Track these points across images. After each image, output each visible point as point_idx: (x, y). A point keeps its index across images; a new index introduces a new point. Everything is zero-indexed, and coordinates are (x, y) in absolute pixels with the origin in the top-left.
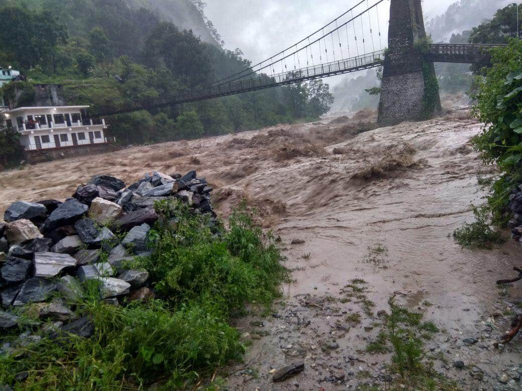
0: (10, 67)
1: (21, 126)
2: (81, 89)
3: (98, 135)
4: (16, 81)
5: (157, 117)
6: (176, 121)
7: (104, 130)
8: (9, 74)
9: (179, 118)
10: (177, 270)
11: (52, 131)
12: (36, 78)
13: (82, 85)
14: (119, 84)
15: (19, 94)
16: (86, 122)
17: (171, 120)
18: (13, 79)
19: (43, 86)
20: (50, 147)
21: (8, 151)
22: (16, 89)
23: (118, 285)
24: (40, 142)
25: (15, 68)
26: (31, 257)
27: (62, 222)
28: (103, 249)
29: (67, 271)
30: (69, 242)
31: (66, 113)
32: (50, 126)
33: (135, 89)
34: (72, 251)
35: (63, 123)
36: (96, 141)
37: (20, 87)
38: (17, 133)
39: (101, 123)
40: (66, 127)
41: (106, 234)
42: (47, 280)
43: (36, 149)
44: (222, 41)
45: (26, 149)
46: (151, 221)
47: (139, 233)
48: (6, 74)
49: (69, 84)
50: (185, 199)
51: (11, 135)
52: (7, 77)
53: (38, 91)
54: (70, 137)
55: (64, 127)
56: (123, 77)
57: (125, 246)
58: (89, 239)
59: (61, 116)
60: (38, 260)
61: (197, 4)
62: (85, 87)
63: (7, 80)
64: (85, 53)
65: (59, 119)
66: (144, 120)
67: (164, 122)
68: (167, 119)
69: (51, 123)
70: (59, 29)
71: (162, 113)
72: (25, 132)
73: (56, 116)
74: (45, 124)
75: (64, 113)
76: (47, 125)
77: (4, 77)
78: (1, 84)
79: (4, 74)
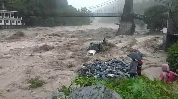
3: (19, 22)
6: (45, 20)
7: (21, 20)
11: (4, 19)
13: (12, 2)
16: (15, 17)
20: (2, 24)
32: (3, 17)
35: (8, 16)
36: (18, 24)
39: (21, 18)
54: (9, 22)
55: (8, 18)
71: (40, 17)
73: (5, 14)
74: (1, 16)
75: (8, 13)
76: (2, 17)
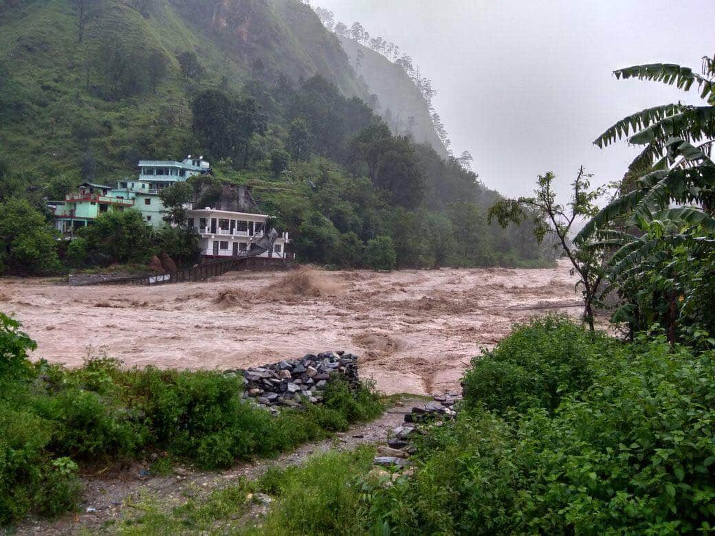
0: (201, 157)
1: (203, 228)
2: (269, 193)
3: (278, 249)
4: (204, 175)
5: (345, 235)
6: (366, 243)
7: (285, 244)
8: (198, 165)
9: (370, 241)
10: (333, 399)
11: (233, 238)
12: (225, 173)
13: (271, 188)
14: (312, 192)
15: (205, 189)
17: (361, 242)
18: (202, 172)
19: (233, 186)
20: (227, 255)
22: (203, 184)
23: (314, 399)
24: (218, 248)
25: (205, 159)
26: (287, 384)
27: (298, 373)
28: (310, 386)
29: (297, 391)
30: (298, 381)
31: (251, 220)
32: (232, 233)
33: (327, 200)
34: (299, 384)
35: (246, 231)
37: (208, 182)
38: (198, 234)
39: (284, 236)
40: (248, 235)
41: (311, 381)
42: (291, 393)
43: (212, 254)
44: (448, 140)
45: (202, 253)
46: (327, 379)
47: (322, 383)
48: (196, 164)
49: (258, 185)
50: (342, 370)
51: (192, 236)
52: (196, 167)
53: (226, 191)
55: (245, 236)
56: (317, 184)
57: (317, 387)
58: (304, 381)
59: (245, 223)
60: (289, 385)
61: (425, 91)
62: (274, 191)
63: (196, 171)
64: (281, 149)
65: (243, 226)
66: (330, 238)
67: (353, 242)
68: (356, 239)
69: (234, 229)
70: (259, 120)
71: (352, 233)
72: (205, 235)
73: (240, 223)
74: (227, 229)
75: (248, 221)
76: (229, 231)
77: (192, 167)
78: (188, 175)
79: (193, 164)
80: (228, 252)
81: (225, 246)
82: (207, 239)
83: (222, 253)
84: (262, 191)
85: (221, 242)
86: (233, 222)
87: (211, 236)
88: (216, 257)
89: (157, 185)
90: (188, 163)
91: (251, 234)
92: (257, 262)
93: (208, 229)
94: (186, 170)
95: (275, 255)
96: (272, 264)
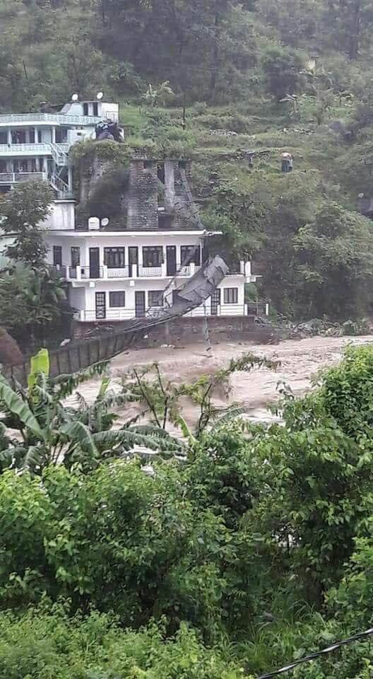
1: (74, 267)
7: (246, 286)
8: (96, 113)
11: (132, 283)
19: (147, 164)
21: (41, 320)
24: (105, 306)
25: (109, 98)
31: (170, 245)
32: (130, 273)
35: (160, 266)
37: (107, 154)
38: (65, 282)
40: (164, 276)
43: (93, 319)
45: (74, 318)
48: (90, 112)
49: (218, 144)
52: (89, 120)
53: (135, 175)
55: (158, 277)
59: (158, 250)
63: (90, 126)
69: (135, 266)
72: (79, 283)
73: (147, 251)
75: (165, 246)
76: (126, 269)
77: (82, 120)
78: (73, 137)
79: (86, 113)
80: (126, 313)
81: (118, 300)
82: (82, 290)
83: (113, 314)
84: (222, 158)
85: (111, 293)
86: (134, 250)
87: (88, 284)
88: (102, 325)
89: (15, 165)
90: (74, 112)
91: (172, 271)
92: (187, 327)
93: (83, 272)
94: (69, 127)
95: (226, 310)
96: (222, 328)
